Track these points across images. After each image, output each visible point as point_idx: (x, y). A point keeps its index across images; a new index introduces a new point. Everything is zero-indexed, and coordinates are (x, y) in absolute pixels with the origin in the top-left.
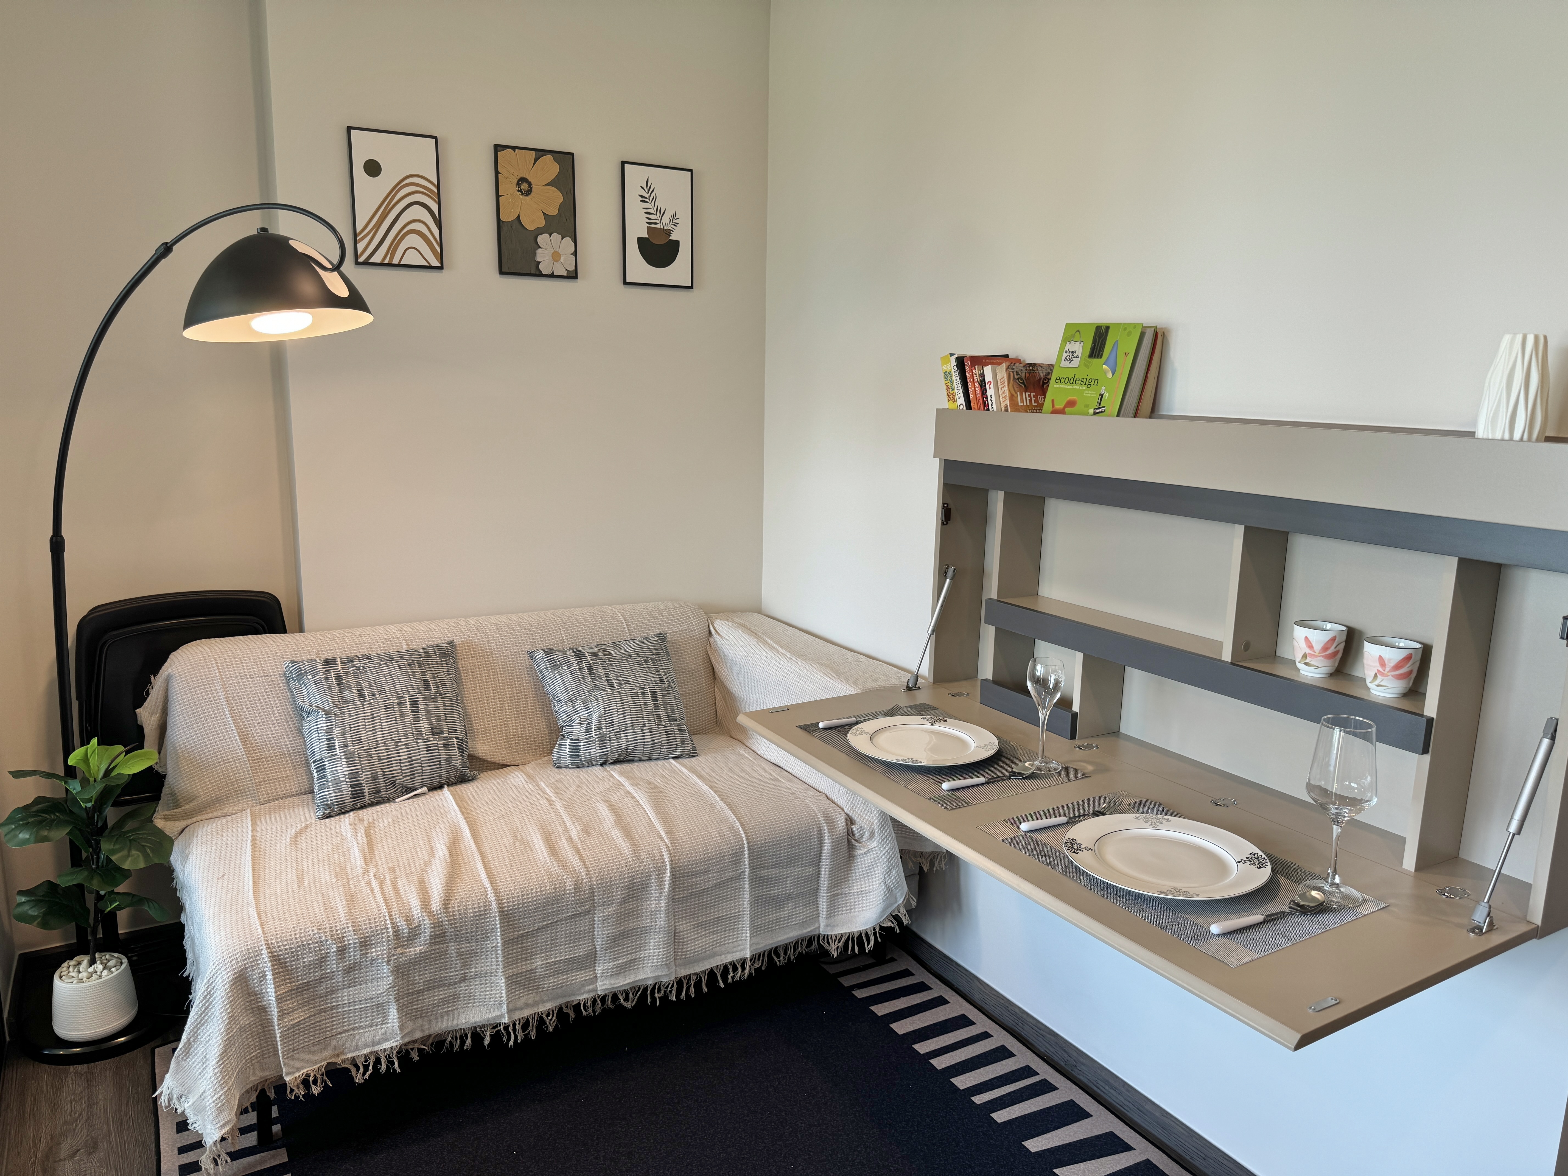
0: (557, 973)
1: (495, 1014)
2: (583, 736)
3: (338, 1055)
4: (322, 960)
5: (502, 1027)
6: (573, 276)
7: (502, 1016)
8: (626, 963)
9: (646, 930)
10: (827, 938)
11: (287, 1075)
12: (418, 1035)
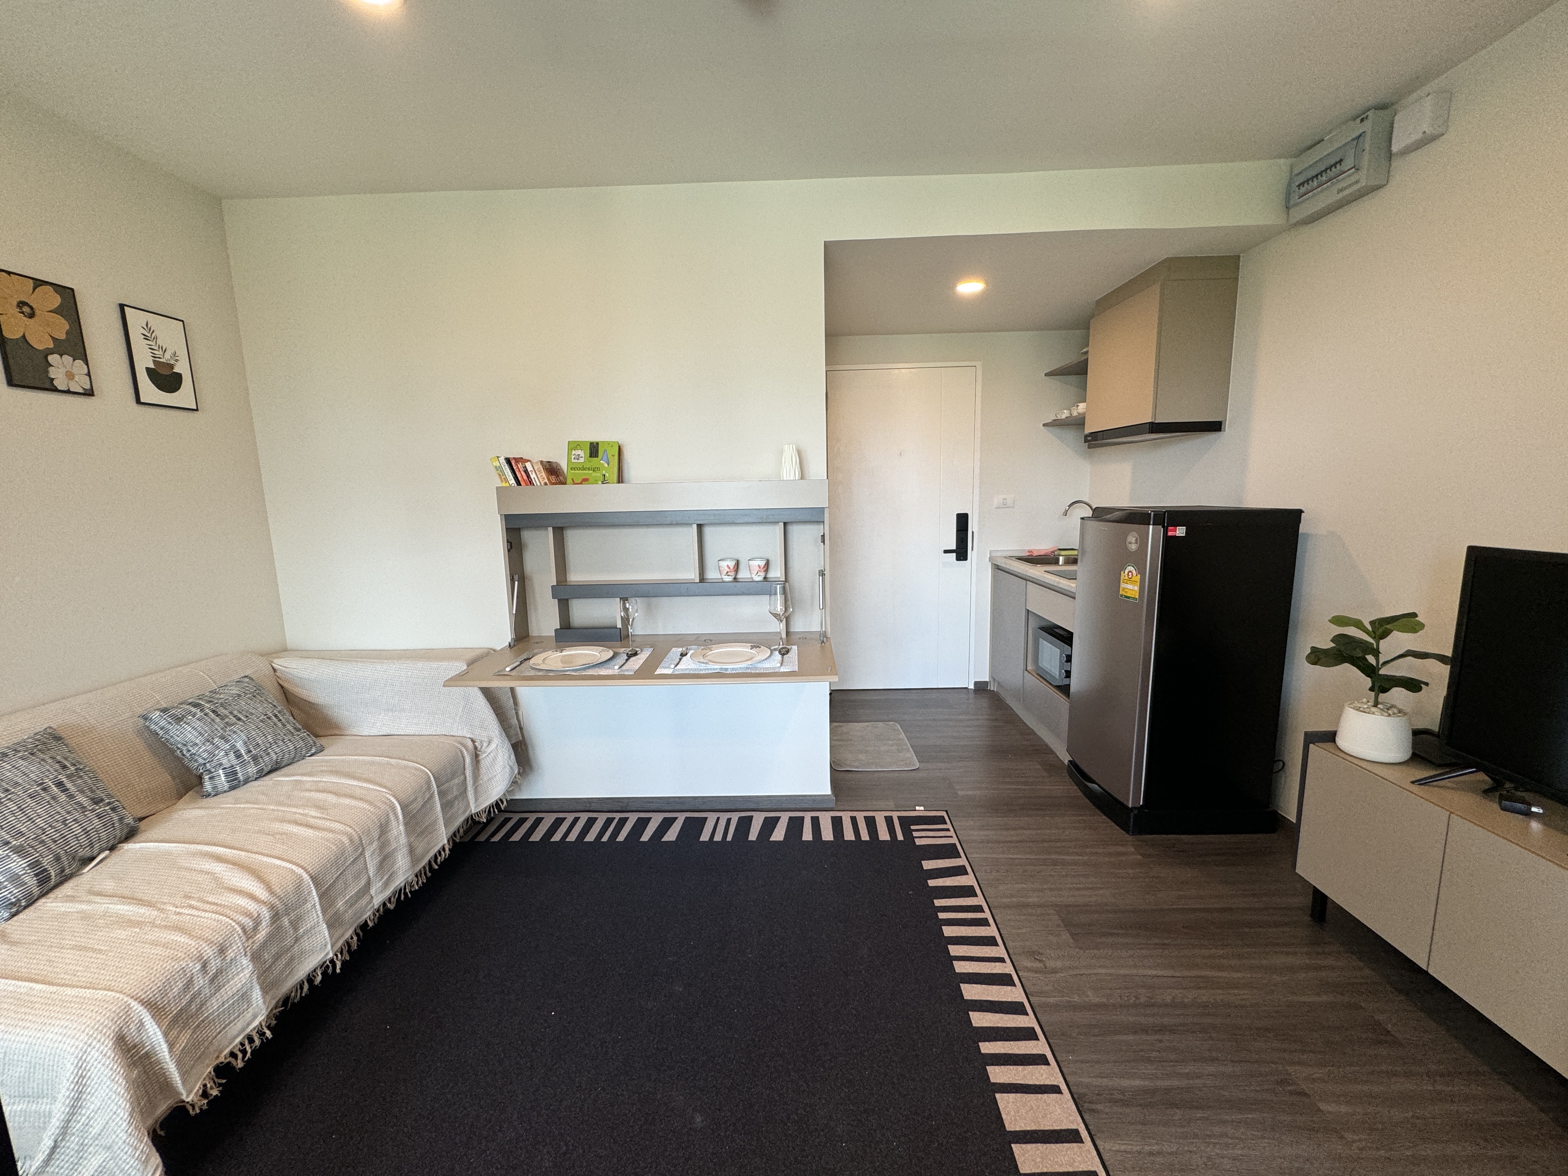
0: (351, 906)
1: (323, 955)
2: (234, 762)
3: (218, 1057)
4: (190, 983)
5: (328, 962)
6: (89, 393)
7: (327, 954)
8: (389, 877)
9: (395, 850)
10: (478, 814)
11: (188, 1096)
12: (274, 1002)
